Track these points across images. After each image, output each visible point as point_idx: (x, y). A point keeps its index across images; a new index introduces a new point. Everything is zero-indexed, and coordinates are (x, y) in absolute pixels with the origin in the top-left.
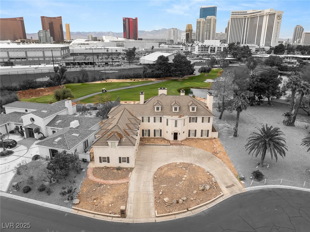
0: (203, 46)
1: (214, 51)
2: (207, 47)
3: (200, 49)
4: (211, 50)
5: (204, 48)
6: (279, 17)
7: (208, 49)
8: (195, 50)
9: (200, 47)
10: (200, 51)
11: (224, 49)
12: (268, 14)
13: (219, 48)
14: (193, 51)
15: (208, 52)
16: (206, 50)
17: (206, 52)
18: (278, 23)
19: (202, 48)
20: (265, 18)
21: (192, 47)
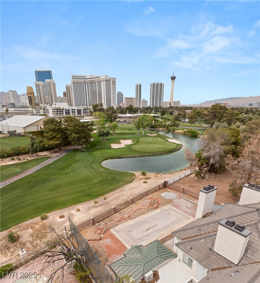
0: (58, 108)
1: (69, 113)
2: (62, 110)
3: (55, 112)
4: (66, 113)
5: (59, 111)
6: (114, 83)
7: (63, 111)
8: (48, 113)
9: (54, 110)
10: (55, 113)
11: (77, 111)
12: (104, 79)
13: (73, 110)
14: (46, 113)
15: (63, 115)
16: (61, 112)
17: (62, 115)
18: (114, 88)
19: (57, 111)
20: (102, 83)
21: (44, 110)
